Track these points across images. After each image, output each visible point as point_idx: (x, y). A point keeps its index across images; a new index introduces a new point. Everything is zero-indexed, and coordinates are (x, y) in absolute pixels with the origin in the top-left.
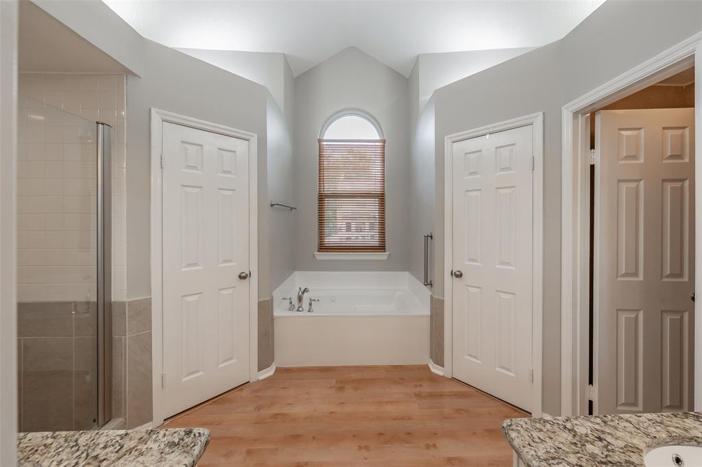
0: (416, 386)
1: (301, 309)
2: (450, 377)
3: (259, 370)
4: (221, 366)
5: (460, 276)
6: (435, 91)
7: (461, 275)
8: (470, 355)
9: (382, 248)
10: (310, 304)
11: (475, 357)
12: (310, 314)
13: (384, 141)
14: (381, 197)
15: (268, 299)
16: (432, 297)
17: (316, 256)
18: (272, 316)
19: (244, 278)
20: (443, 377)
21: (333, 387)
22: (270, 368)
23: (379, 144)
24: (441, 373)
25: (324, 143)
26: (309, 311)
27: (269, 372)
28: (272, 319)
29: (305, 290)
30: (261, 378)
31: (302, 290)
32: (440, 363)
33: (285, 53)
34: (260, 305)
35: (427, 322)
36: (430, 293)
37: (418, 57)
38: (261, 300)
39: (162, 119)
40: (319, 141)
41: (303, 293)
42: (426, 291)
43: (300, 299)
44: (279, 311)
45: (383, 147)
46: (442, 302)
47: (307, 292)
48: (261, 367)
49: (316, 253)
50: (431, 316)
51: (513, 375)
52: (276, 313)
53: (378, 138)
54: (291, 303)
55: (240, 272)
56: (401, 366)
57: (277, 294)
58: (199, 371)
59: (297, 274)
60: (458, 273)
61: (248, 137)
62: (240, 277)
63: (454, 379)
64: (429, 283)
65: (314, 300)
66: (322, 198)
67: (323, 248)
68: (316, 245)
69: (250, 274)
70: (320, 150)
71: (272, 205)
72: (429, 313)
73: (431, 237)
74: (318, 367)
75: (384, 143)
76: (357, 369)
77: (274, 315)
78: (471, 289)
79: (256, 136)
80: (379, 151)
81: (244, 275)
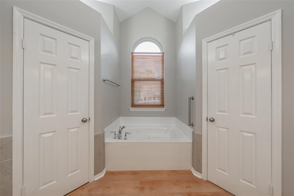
0: (187, 187)
1: (120, 138)
2: (206, 180)
3: (95, 175)
4: (69, 175)
5: (212, 121)
6: (196, 15)
7: (214, 120)
8: (220, 169)
9: (162, 105)
10: (126, 135)
11: (224, 171)
12: (125, 141)
13: (163, 53)
14: (162, 81)
15: (101, 133)
16: (193, 133)
17: (130, 110)
18: (104, 142)
19: (85, 121)
20: (201, 179)
21: (137, 187)
22: (102, 172)
23: (161, 55)
24: (200, 177)
25: (134, 54)
26: (125, 139)
27: (101, 175)
28: (104, 144)
29: (123, 127)
30: (96, 179)
31: (121, 128)
32: (200, 170)
33: (114, 5)
34: (96, 137)
35: (190, 147)
36: (192, 130)
37: (182, 6)
38: (96, 134)
39: (23, 16)
40: (132, 53)
41: (122, 129)
42: (190, 129)
43: (120, 132)
44: (109, 139)
45: (163, 56)
46: (201, 136)
47: (124, 128)
48: (96, 173)
49: (130, 108)
50: (193, 143)
51: (254, 186)
52: (107, 141)
53: (160, 52)
54: (115, 134)
55: (83, 118)
56: (175, 171)
57: (107, 130)
58: (53, 181)
59: (121, 118)
60: (212, 119)
61: (88, 39)
62: (82, 121)
63: (208, 181)
64: (191, 125)
65: (128, 133)
66: (133, 81)
67: (133, 105)
68: (130, 104)
69: (89, 119)
70: (132, 57)
71: (104, 81)
72: (192, 141)
73: (193, 99)
74: (130, 171)
75: (164, 54)
76: (152, 173)
77: (105, 142)
78: (221, 129)
79: (93, 39)
80: (161, 58)
81: (85, 120)
